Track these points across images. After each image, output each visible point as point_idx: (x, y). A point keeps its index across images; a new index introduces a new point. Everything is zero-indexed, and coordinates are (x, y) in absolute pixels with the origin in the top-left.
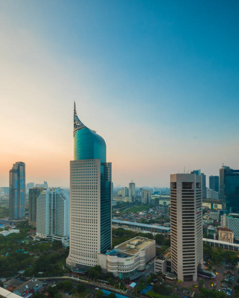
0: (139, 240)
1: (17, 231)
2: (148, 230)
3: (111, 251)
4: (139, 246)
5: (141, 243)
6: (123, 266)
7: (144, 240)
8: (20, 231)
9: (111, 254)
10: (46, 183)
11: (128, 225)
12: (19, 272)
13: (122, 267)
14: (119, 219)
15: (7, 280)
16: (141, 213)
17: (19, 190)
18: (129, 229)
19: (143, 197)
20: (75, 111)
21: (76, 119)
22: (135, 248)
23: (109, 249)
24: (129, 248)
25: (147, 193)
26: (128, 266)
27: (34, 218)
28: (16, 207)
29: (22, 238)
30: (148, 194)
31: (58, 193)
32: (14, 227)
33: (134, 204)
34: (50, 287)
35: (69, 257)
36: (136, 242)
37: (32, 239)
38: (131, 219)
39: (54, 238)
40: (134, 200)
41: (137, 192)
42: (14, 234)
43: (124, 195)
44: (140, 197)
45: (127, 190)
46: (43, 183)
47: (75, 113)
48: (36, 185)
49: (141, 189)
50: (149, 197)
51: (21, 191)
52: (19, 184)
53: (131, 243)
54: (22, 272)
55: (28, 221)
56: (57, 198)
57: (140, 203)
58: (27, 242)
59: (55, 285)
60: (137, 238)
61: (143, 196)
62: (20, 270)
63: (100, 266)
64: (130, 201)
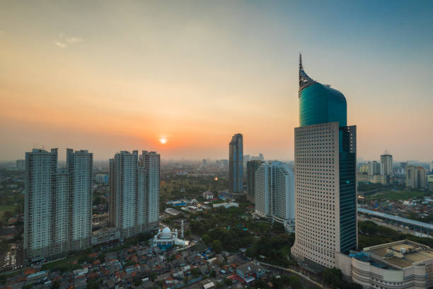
0: (411, 247)
1: (236, 205)
2: (425, 233)
3: (359, 254)
4: (411, 257)
5: (415, 252)
6: (382, 282)
7: (420, 248)
8: (240, 205)
9: (358, 258)
10: (261, 155)
11: (383, 219)
12: (241, 249)
13: (379, 282)
14: (365, 208)
15: (230, 255)
16: (406, 203)
17: (237, 162)
18: (385, 225)
19: (409, 177)
20: (300, 65)
21: (302, 74)
22: (402, 258)
23: (354, 249)
24: (392, 255)
25: (416, 170)
26: (390, 283)
27: (252, 192)
28: (235, 179)
29: (242, 213)
30: (419, 173)
31: (278, 167)
32: (234, 200)
33: (389, 186)
34: (274, 278)
35: (294, 246)
36: (404, 248)
37: (252, 216)
38: (387, 209)
39: (275, 218)
40: (391, 181)
41: (396, 169)
42: (234, 207)
43: (372, 173)
44: (403, 177)
45: (376, 165)
46: (259, 155)
47: (301, 68)
48: (252, 157)
49: (403, 165)
50: (422, 177)
51: (239, 164)
52: (237, 157)
53: (394, 248)
54: (244, 250)
55: (245, 196)
56: (277, 172)
57: (403, 186)
58: (247, 219)
59: (279, 277)
60: (406, 243)
61: (409, 175)
62: (242, 248)
63: (340, 271)
64: (383, 181)
